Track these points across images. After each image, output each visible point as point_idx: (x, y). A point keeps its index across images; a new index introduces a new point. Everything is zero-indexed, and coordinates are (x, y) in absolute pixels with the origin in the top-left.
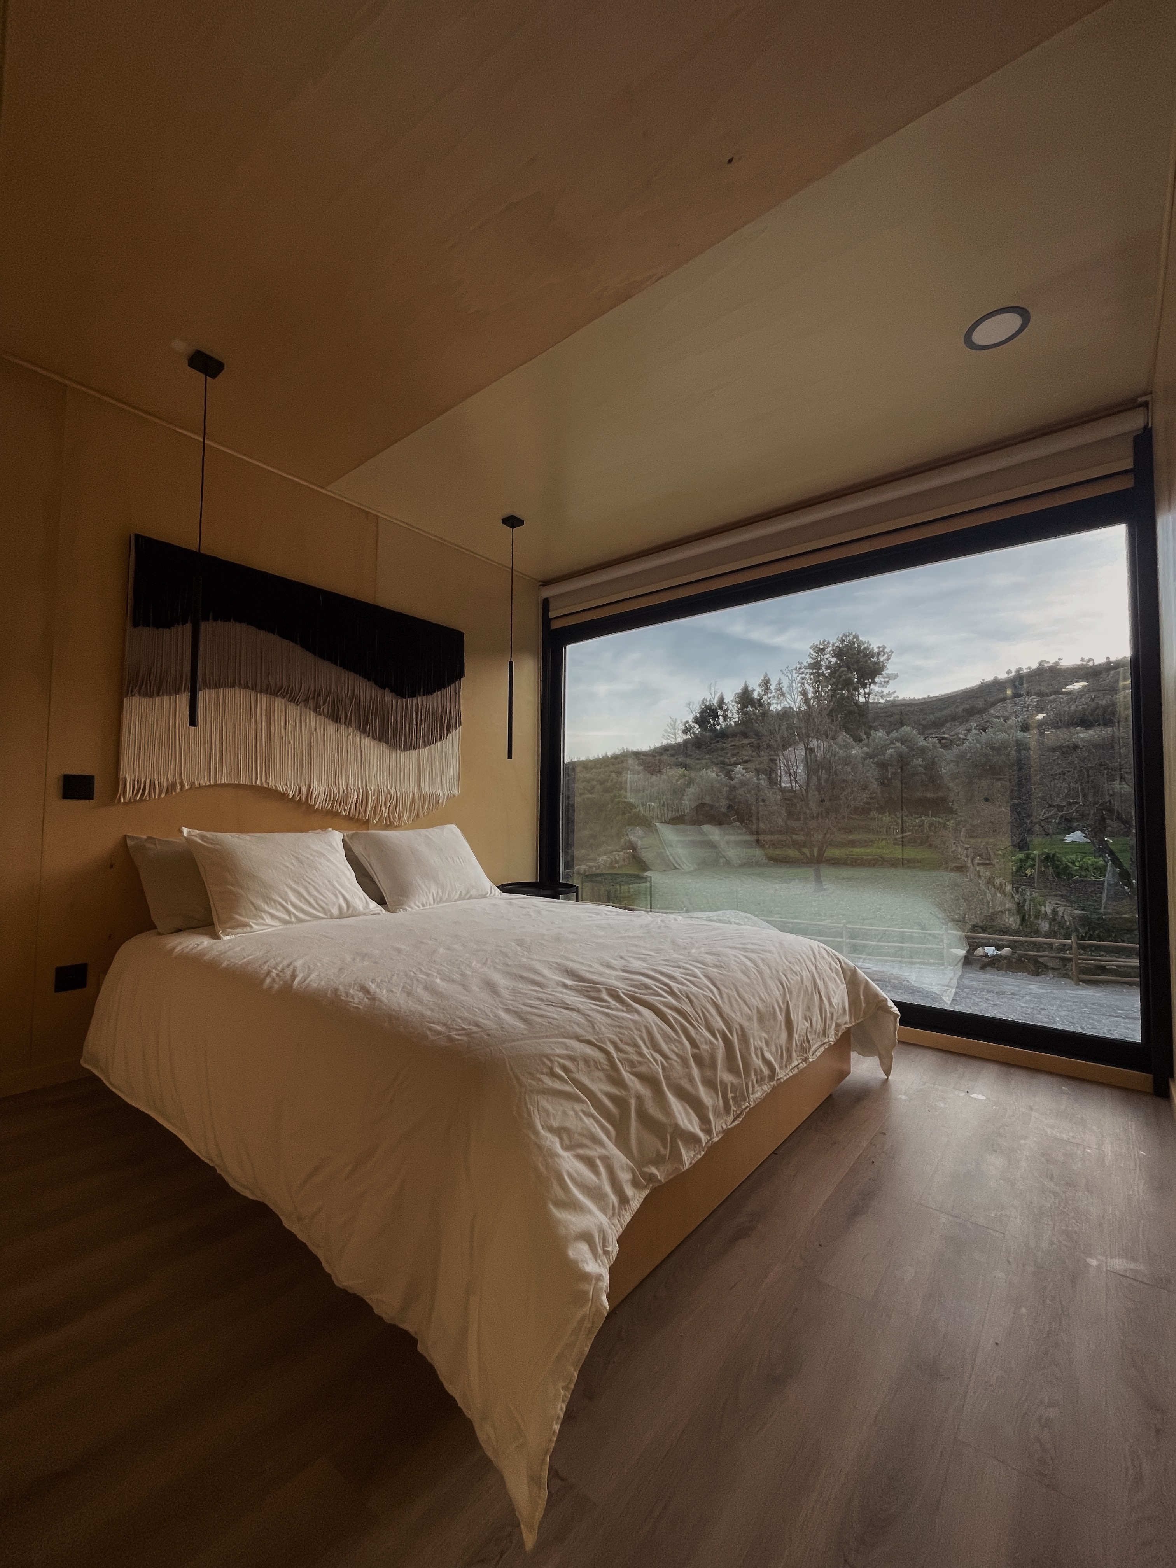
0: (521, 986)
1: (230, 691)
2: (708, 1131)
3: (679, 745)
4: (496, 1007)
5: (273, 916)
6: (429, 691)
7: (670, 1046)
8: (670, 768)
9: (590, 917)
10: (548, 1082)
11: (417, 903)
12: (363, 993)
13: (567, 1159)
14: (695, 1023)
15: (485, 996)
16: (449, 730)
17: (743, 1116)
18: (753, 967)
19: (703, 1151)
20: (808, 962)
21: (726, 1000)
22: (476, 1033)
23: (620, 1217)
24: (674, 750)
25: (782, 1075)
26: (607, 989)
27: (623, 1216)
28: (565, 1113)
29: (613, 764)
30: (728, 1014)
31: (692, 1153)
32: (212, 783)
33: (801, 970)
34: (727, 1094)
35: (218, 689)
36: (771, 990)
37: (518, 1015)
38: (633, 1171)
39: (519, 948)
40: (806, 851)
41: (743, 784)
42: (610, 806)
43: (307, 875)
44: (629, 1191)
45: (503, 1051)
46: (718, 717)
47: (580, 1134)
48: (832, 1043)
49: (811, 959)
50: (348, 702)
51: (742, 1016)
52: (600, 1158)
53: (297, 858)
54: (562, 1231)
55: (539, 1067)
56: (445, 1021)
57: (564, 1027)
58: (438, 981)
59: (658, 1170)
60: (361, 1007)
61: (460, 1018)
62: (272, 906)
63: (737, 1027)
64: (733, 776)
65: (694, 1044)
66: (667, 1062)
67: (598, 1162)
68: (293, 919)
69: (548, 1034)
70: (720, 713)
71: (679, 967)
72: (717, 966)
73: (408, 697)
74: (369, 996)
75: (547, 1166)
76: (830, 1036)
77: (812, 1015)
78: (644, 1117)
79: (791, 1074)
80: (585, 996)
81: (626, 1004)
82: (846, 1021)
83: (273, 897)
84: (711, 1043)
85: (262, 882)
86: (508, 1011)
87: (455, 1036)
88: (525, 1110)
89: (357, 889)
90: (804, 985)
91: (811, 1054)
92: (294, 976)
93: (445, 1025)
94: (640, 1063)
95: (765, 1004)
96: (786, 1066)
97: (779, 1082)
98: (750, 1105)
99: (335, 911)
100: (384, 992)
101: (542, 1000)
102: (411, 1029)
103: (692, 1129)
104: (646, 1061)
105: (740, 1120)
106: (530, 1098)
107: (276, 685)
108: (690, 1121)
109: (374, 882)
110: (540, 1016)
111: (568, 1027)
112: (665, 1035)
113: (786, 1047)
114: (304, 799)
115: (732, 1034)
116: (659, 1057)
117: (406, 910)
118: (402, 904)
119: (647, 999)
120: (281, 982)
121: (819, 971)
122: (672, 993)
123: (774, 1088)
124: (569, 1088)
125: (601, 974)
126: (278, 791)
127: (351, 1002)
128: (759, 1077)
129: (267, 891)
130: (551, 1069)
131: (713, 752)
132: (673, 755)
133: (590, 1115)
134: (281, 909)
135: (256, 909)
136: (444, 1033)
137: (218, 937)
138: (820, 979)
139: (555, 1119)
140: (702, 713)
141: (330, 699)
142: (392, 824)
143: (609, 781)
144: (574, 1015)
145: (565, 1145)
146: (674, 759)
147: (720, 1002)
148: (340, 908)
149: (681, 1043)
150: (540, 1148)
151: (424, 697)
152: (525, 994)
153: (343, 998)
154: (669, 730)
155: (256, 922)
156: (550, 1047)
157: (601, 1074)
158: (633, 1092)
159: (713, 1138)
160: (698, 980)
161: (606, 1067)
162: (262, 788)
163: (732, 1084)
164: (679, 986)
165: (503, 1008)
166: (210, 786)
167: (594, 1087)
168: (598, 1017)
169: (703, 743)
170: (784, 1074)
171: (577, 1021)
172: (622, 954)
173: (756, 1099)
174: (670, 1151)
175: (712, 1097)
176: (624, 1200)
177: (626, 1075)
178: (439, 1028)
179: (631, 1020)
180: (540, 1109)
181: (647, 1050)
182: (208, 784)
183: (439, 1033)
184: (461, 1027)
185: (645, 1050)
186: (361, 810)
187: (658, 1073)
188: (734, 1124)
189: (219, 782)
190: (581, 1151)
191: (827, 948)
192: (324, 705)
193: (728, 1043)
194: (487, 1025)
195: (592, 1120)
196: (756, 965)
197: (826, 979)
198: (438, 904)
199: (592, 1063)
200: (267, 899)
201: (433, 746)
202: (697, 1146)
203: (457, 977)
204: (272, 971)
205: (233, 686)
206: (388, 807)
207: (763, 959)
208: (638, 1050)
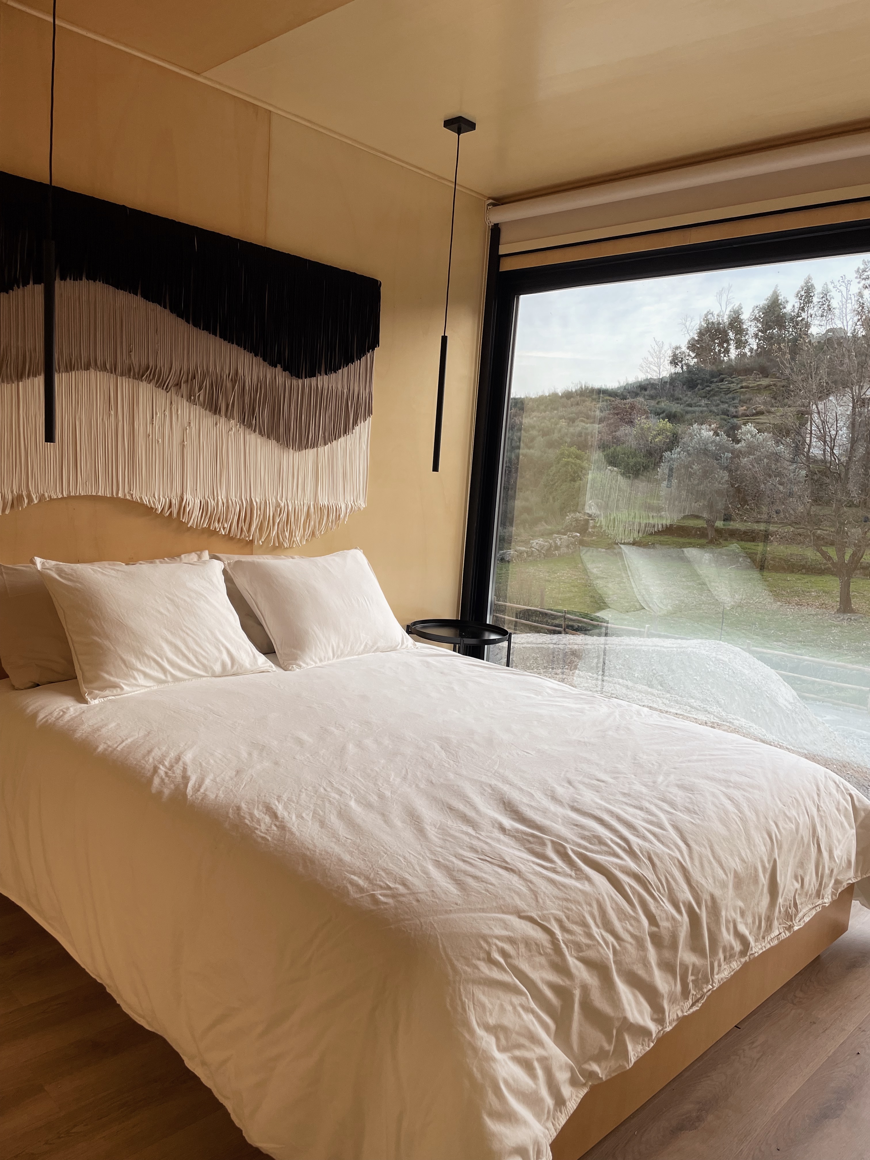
0: (450, 823)
1: (85, 373)
2: (660, 1020)
3: (663, 382)
4: (423, 857)
5: (146, 675)
6: (333, 368)
7: (624, 924)
8: (647, 418)
9: (529, 697)
10: (485, 969)
11: (314, 658)
12: (270, 816)
13: (503, 1063)
14: (656, 894)
15: (408, 834)
16: (356, 422)
17: (704, 1000)
18: (734, 813)
19: (653, 1042)
20: (809, 803)
21: (697, 863)
22: (402, 895)
23: (554, 1119)
24: (655, 389)
25: (757, 948)
26: (553, 842)
27: (558, 1119)
28: (502, 1008)
29: (564, 406)
30: (697, 882)
31: (639, 1048)
32: (65, 496)
33: (798, 814)
34: (687, 977)
35: (68, 372)
36: (754, 846)
37: (449, 871)
38: (572, 1071)
39: (443, 754)
40: (832, 552)
41: (752, 449)
42: (554, 469)
43: (185, 623)
44: (567, 1091)
45: (436, 926)
46: (727, 341)
47: (518, 1034)
48: (827, 905)
49: (813, 798)
50: (229, 385)
51: (714, 883)
52: (537, 1060)
53: (172, 601)
54: (496, 1146)
55: (474, 951)
56: (368, 873)
57: (503, 898)
58: (353, 804)
59: (600, 1066)
60: (269, 839)
61: (384, 870)
62: (144, 663)
63: (708, 898)
64: (739, 437)
65: (652, 919)
66: (620, 945)
67: (536, 1064)
68: (169, 678)
69: (485, 906)
70: (731, 335)
71: (641, 809)
72: (688, 811)
73: (306, 378)
74: (277, 823)
75: (482, 1071)
76: (826, 896)
77: (805, 873)
78: (587, 1007)
79: (768, 946)
80: (526, 849)
81: (576, 867)
82: (850, 877)
83: (147, 652)
84: (674, 919)
85: (133, 633)
86: (438, 864)
87: (380, 897)
88: (459, 1003)
89: (243, 640)
90: (799, 835)
91: (797, 921)
92: (186, 779)
93: (367, 878)
94: (589, 946)
95: (745, 865)
96: (764, 938)
97: (752, 957)
98: (713, 987)
99: (218, 668)
100: (294, 817)
101: (476, 851)
102: (329, 880)
103: (641, 1022)
104: (596, 943)
105: (700, 1005)
106: (465, 989)
107: (140, 366)
108: (641, 1013)
109: (260, 624)
110: (475, 878)
111: (507, 898)
112: (620, 911)
113: (766, 915)
114: (175, 515)
115: (700, 907)
116: (610, 939)
117: (300, 666)
118: (296, 659)
119: (600, 861)
120: (172, 786)
121: (822, 813)
122: (631, 853)
123: (745, 965)
124: (509, 978)
125: (545, 811)
126: (144, 504)
127: (257, 829)
128: (728, 954)
129: (139, 645)
130: (489, 954)
131: (714, 395)
132: (652, 397)
133: (528, 1010)
134: (156, 667)
135: (127, 667)
136: (367, 891)
137: (86, 702)
138: (822, 826)
139: (491, 1015)
140: (701, 334)
141: (207, 383)
142: (281, 545)
143: (556, 431)
144: (515, 879)
145: (501, 1047)
146: (653, 403)
147: (688, 865)
148: (224, 665)
149: (638, 920)
150: (475, 1049)
151: (325, 376)
152: (454, 837)
153: (247, 821)
154: (650, 359)
155: (126, 682)
156: (487, 925)
157: (543, 960)
158: (577, 981)
159: (666, 1028)
160: (664, 832)
161: (549, 951)
162: (124, 500)
163: (694, 965)
164: (641, 842)
165: (432, 859)
166: (63, 498)
167: (535, 975)
168: (543, 886)
169: (699, 381)
170: (760, 947)
171: (517, 890)
172: (569, 775)
173: (722, 979)
174: (615, 1047)
175: (668, 983)
176: (560, 1101)
177: (572, 961)
178: (361, 882)
179: (580, 890)
180: (476, 1003)
181: (598, 930)
182: (60, 496)
183: (361, 890)
184: (386, 884)
185: (595, 930)
186: (244, 529)
187: (608, 959)
188: (691, 1011)
189: (72, 494)
190: (517, 1053)
191: (837, 778)
192: (199, 391)
193: (694, 918)
194: (415, 885)
195: (531, 1016)
196: (739, 810)
197: (830, 824)
198: (338, 657)
199: (534, 947)
200: (140, 654)
201: (334, 442)
202: (646, 1040)
203: (374, 798)
204: (159, 768)
205: (87, 368)
206: (276, 524)
207: (748, 800)
208: (586, 930)
